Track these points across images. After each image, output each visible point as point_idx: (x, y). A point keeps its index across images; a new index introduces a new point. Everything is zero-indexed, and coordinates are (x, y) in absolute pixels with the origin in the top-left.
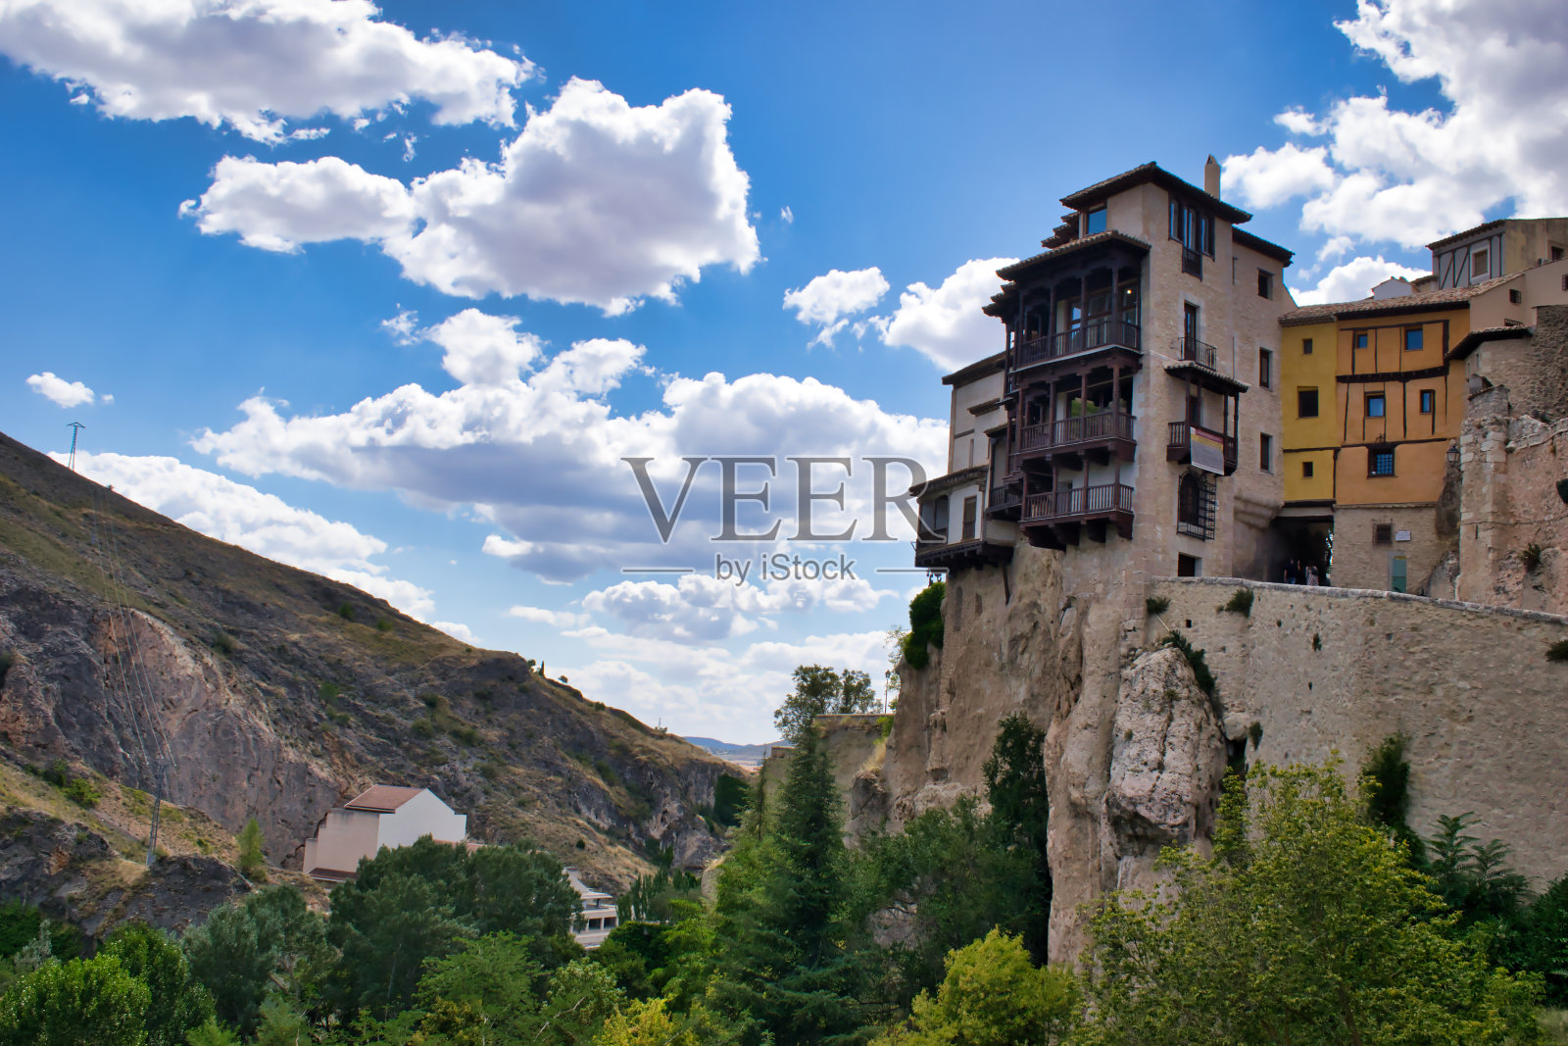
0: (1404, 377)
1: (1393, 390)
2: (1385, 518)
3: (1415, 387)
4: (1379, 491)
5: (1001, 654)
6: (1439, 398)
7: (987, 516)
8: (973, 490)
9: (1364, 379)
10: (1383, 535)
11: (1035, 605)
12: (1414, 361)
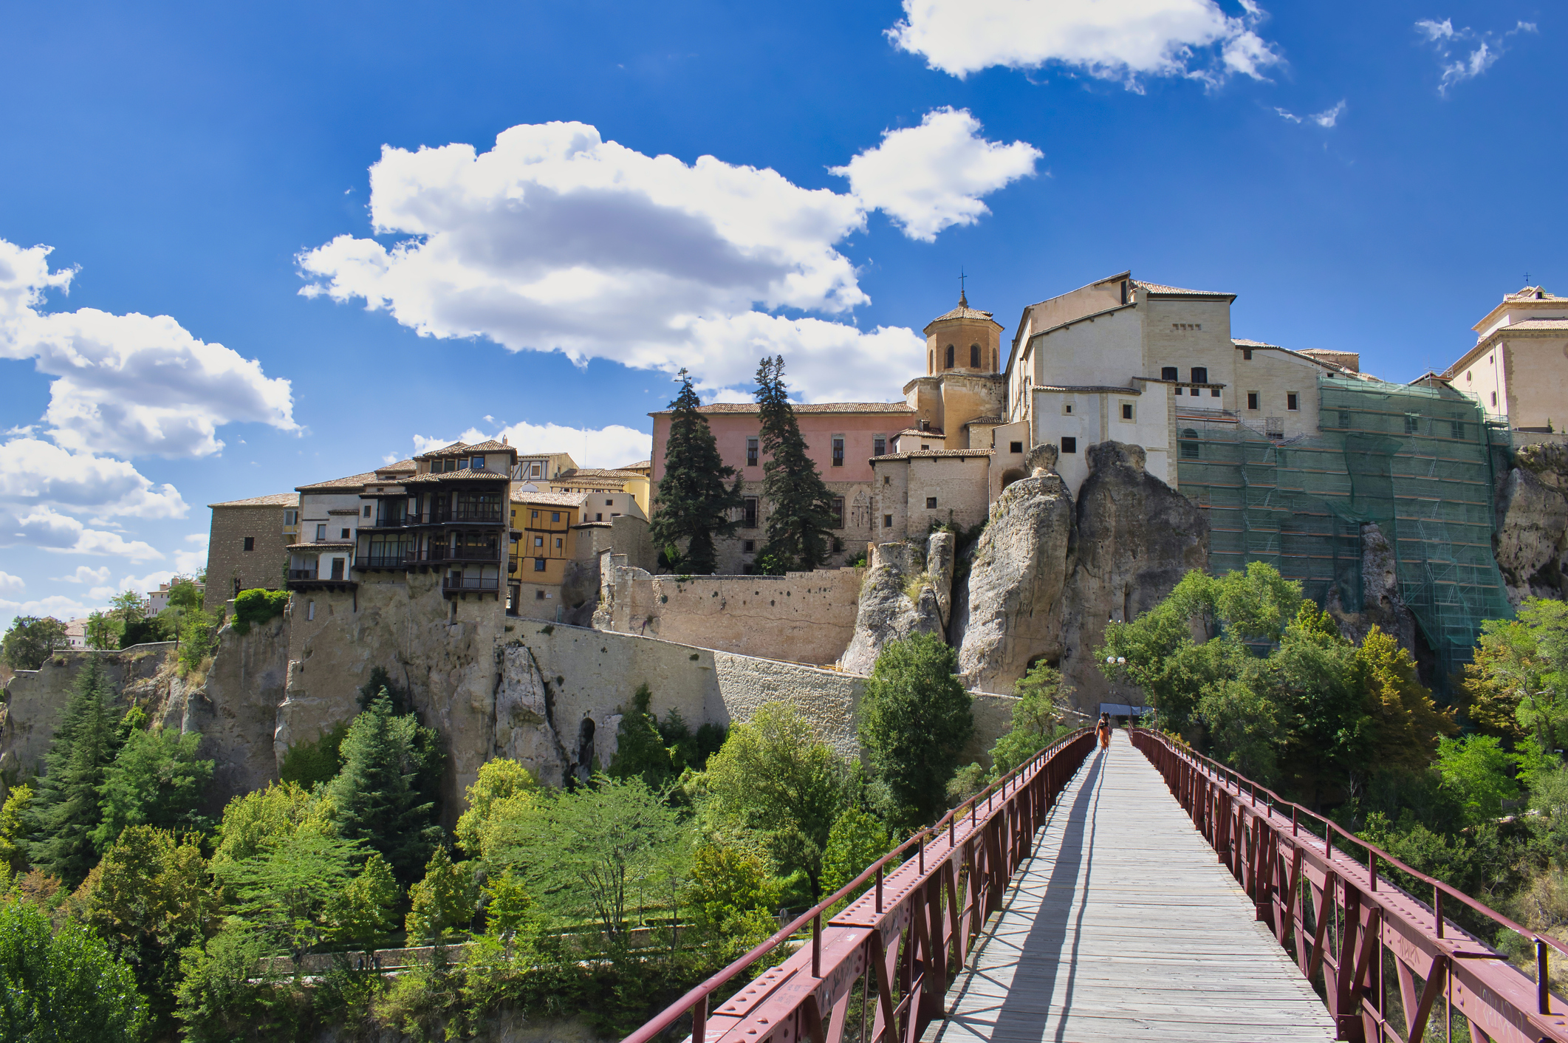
0: (551, 532)
1: (546, 536)
2: (541, 588)
3: (555, 536)
4: (540, 576)
5: (353, 636)
6: (564, 542)
7: (352, 569)
8: (344, 555)
9: (536, 530)
10: (541, 595)
11: (377, 614)
12: (556, 527)
